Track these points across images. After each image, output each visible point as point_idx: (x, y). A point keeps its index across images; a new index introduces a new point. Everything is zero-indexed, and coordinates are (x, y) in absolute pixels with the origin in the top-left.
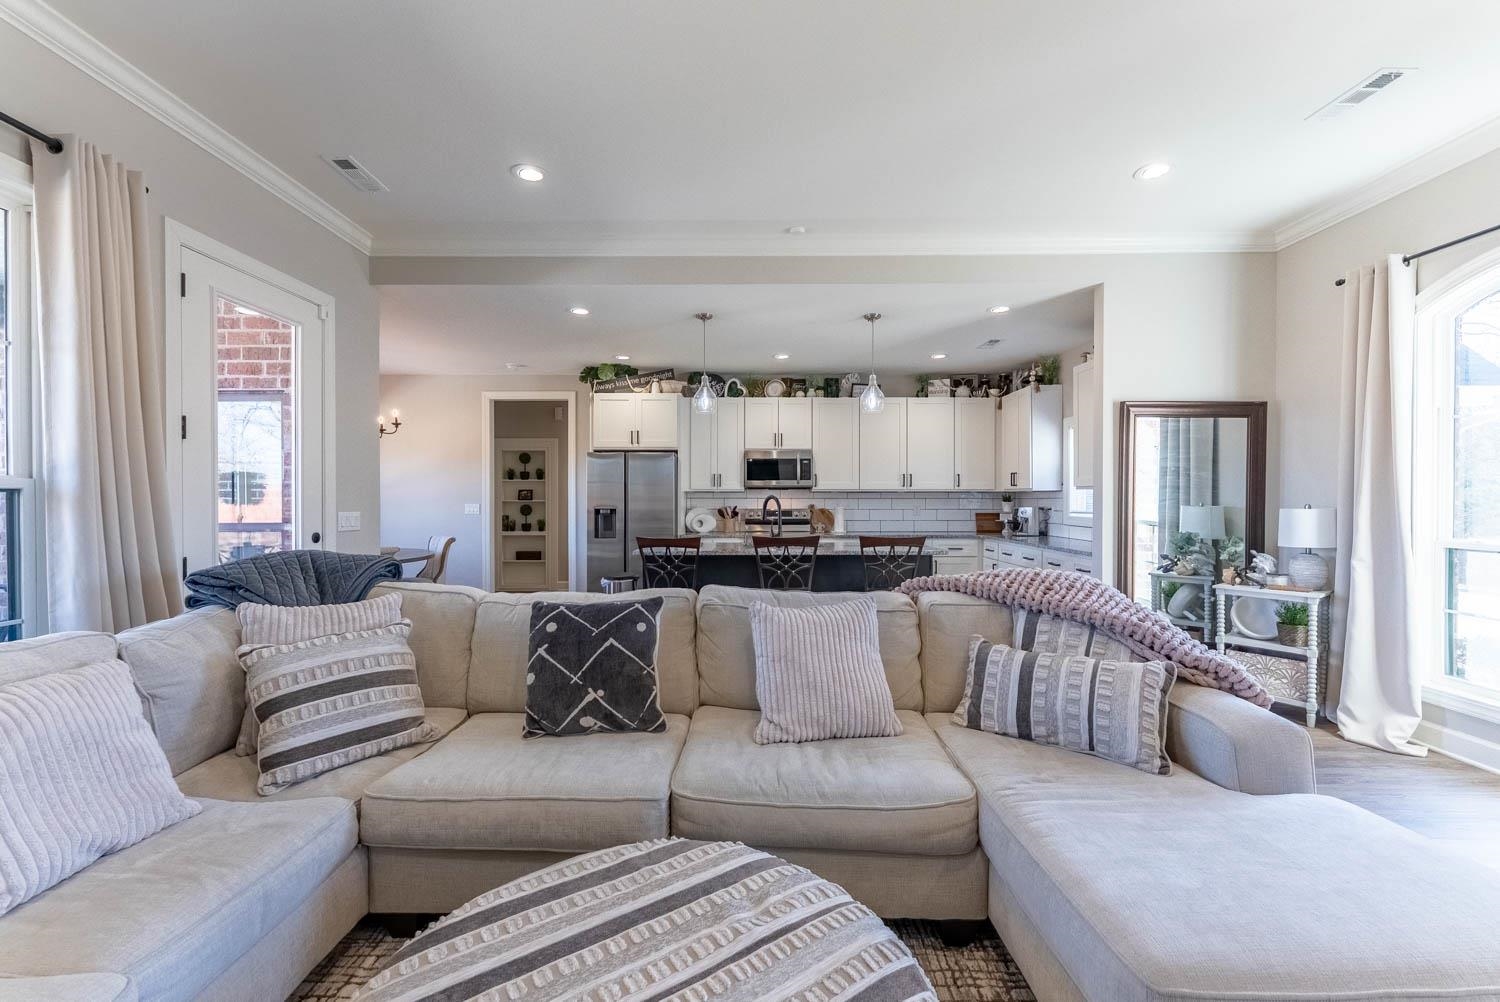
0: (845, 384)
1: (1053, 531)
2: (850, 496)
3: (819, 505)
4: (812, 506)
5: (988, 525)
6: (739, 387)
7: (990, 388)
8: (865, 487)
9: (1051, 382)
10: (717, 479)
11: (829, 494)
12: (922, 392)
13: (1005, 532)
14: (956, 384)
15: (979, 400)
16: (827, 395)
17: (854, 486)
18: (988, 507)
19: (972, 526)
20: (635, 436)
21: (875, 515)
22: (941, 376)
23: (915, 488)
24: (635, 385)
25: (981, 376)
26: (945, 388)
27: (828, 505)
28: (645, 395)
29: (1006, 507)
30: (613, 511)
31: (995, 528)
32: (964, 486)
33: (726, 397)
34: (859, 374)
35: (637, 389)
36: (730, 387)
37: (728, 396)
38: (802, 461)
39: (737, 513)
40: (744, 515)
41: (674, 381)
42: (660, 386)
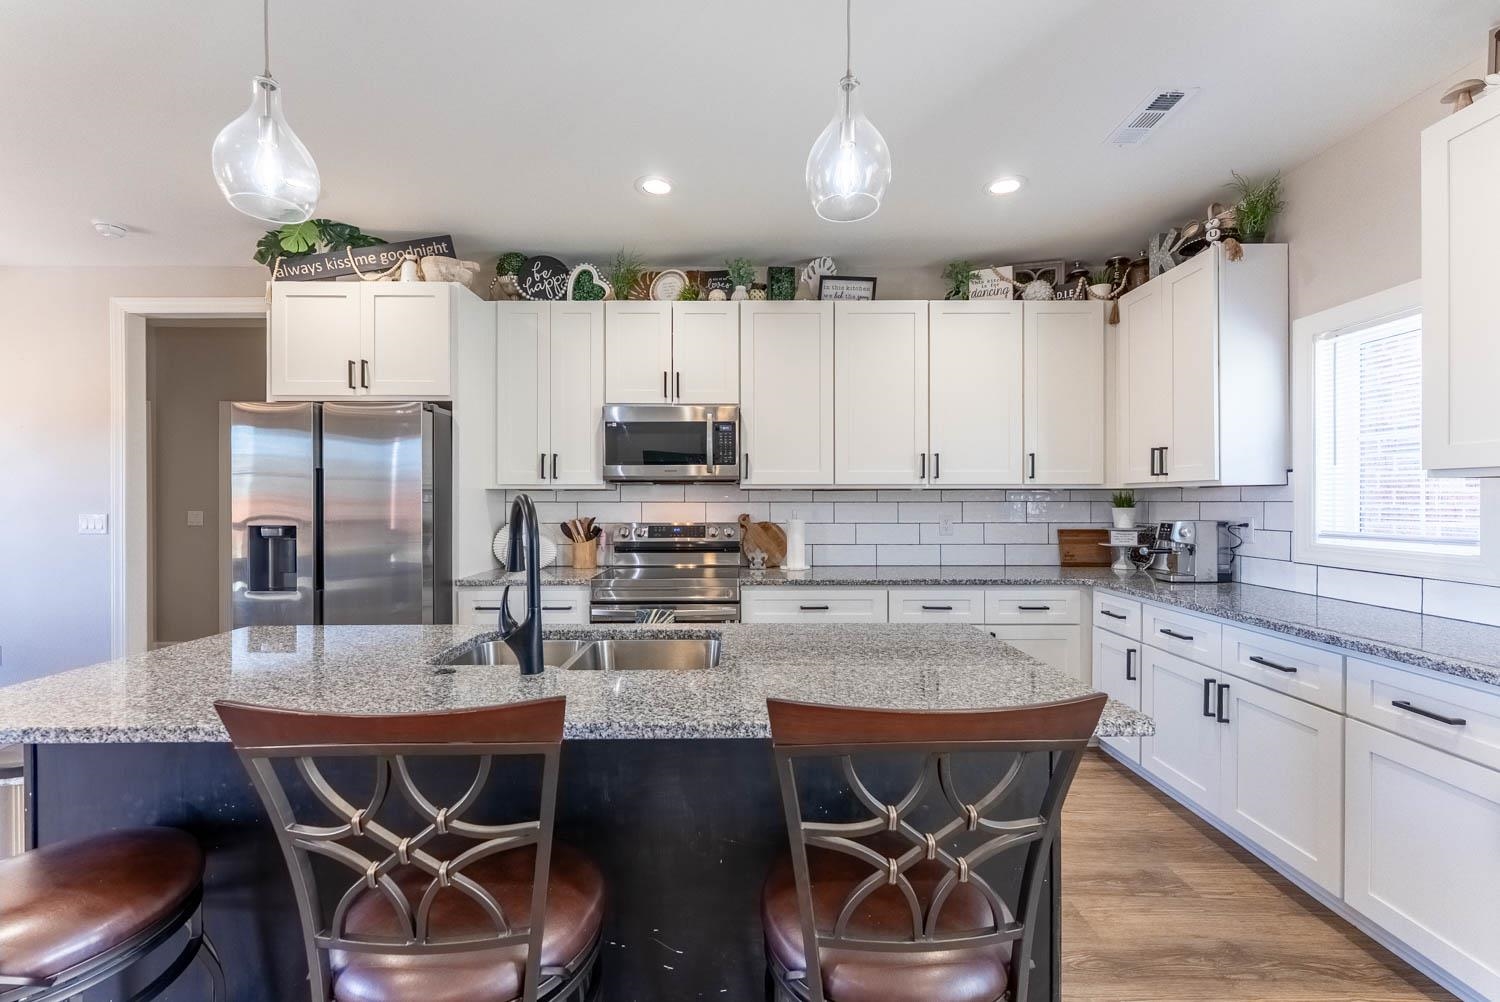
0: (805, 277)
1: (1250, 573)
2: (818, 496)
3: (758, 513)
4: (745, 517)
5: (1081, 552)
6: (596, 281)
7: (1091, 283)
8: (843, 480)
9: (1259, 237)
10: (549, 465)
11: (773, 494)
12: (958, 292)
13: (1121, 566)
14: (1024, 277)
15: (1071, 306)
16: (771, 297)
17: (826, 480)
18: (1082, 518)
19: (1052, 555)
20: (358, 371)
21: (867, 534)
22: (994, 261)
23: (945, 480)
24: (363, 269)
25: (1069, 265)
26: (1003, 285)
27: (777, 515)
29: (1123, 519)
30: (290, 531)
31: (1096, 559)
32: (1043, 478)
33: (570, 301)
34: (833, 260)
35: (368, 276)
36: (578, 281)
37: (574, 299)
38: (717, 426)
39: (598, 531)
40: (610, 536)
41: (453, 259)
42: (420, 268)
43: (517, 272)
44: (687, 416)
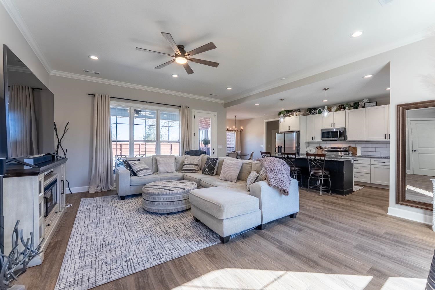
0: (361, 104)
4: (350, 146)
6: (321, 111)
8: (367, 139)
10: (314, 138)
16: (354, 108)
17: (363, 139)
20: (289, 128)
24: (290, 115)
27: (354, 146)
28: (292, 117)
30: (281, 147)
33: (317, 114)
34: (368, 99)
35: (290, 116)
36: (318, 111)
37: (318, 114)
38: (340, 132)
39: (322, 148)
40: (324, 149)
41: (300, 112)
42: (296, 114)
43: (309, 111)
44: (334, 130)
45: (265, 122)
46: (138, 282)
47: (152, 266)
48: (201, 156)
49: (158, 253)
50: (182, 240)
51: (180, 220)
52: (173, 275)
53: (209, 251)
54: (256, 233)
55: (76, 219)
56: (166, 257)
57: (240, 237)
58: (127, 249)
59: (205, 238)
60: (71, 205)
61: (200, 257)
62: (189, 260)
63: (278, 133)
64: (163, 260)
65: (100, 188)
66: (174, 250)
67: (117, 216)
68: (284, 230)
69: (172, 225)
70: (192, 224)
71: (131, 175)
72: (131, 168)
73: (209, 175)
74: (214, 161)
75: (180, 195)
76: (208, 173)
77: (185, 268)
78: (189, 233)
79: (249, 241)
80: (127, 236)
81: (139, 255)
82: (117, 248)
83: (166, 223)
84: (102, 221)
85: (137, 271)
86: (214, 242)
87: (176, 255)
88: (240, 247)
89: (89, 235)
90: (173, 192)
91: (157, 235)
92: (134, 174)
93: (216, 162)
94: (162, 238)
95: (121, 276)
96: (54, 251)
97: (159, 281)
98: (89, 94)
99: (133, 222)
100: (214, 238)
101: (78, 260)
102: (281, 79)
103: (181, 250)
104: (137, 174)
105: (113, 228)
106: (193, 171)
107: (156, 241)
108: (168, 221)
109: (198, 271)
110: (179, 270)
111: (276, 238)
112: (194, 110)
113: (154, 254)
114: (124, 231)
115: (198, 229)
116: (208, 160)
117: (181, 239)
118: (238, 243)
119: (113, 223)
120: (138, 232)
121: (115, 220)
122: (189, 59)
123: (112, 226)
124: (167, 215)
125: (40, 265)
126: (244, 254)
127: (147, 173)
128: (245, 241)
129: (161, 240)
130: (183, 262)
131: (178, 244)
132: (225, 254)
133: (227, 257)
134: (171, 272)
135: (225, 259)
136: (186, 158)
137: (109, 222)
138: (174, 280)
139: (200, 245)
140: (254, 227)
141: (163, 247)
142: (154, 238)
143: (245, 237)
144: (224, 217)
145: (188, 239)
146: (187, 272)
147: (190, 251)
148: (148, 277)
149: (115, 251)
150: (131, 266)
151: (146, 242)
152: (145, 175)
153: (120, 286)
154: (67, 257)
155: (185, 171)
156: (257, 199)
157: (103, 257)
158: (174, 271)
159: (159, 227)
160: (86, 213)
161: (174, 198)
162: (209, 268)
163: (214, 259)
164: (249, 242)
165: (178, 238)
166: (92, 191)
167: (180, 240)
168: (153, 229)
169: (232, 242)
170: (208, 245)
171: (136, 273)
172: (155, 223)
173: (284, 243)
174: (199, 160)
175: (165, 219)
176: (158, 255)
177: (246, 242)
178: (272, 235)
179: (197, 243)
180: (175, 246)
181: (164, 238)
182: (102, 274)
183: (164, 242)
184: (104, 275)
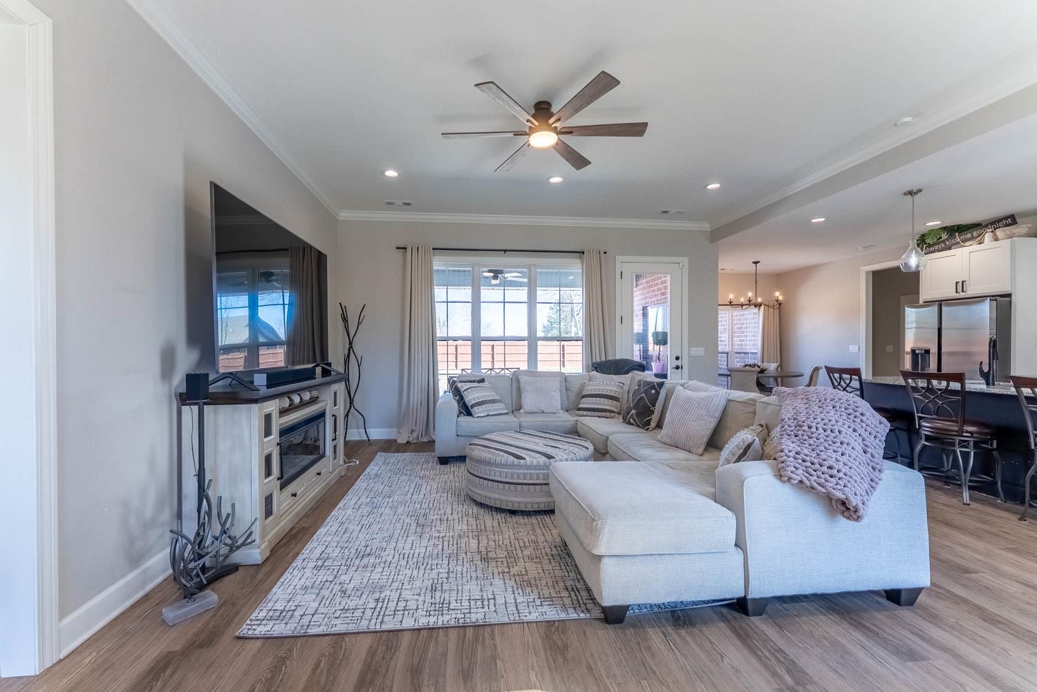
20: (960, 286)
24: (964, 241)
30: (927, 351)
35: (968, 243)
41: (1014, 226)
42: (995, 235)
45: (867, 273)
46: (374, 655)
47: (416, 626)
48: (630, 375)
49: (442, 601)
50: (510, 583)
51: (531, 532)
52: (446, 663)
53: (558, 634)
54: (724, 619)
55: (349, 492)
56: (454, 616)
57: (667, 620)
58: (393, 573)
59: (565, 594)
60: (357, 463)
61: (528, 642)
62: (497, 638)
63: (915, 303)
64: (442, 620)
65: (415, 434)
66: (479, 603)
67: (415, 497)
68: (839, 639)
69: (507, 542)
70: (554, 549)
71: (460, 413)
72: (462, 398)
73: (638, 426)
74: (653, 391)
75: (540, 471)
76: (635, 421)
77: (479, 659)
78: (533, 569)
79: (688, 638)
80: (408, 546)
81: (406, 594)
82: (377, 566)
83: (496, 534)
84: (386, 503)
85: (385, 627)
86: (582, 611)
87: (477, 616)
88: (649, 648)
89: (351, 527)
90: (522, 461)
91: (465, 556)
92: (466, 410)
93: (659, 393)
94: (469, 568)
95: (352, 628)
96: (289, 546)
97: (410, 668)
98: (397, 248)
99: (435, 517)
100: (588, 602)
101: (308, 572)
102: (895, 125)
103: (492, 608)
104: (472, 410)
105: (394, 521)
106: (604, 414)
107: (455, 571)
108: (504, 529)
109: (502, 677)
110: (464, 657)
111: (792, 657)
112: (619, 259)
113: (433, 601)
114: (408, 533)
115: (562, 564)
116: (639, 386)
117: (507, 582)
118: (651, 633)
119: (400, 510)
120: (432, 542)
121: (407, 506)
122: (563, 130)
123: (396, 517)
124: (508, 515)
125: (258, 565)
126: (654, 672)
127: (495, 410)
128: (675, 636)
129: (465, 570)
130: (484, 640)
131: (495, 590)
132: (596, 656)
133: (596, 665)
134: (445, 655)
135: (590, 669)
136: (590, 381)
137: (394, 509)
138: (441, 680)
139: (545, 608)
140: (727, 597)
141: (460, 588)
142: (453, 563)
143: (681, 623)
144: (600, 550)
145: (524, 582)
146: (478, 668)
147: (512, 618)
148: (395, 650)
149: (372, 571)
150: (379, 612)
151: (434, 567)
152: (488, 415)
153: (341, 649)
154: (298, 562)
155: (585, 413)
156: (729, 517)
157: (346, 578)
158: (451, 656)
159: (478, 540)
160: (371, 481)
161: (525, 475)
162: (533, 678)
163: (559, 657)
164: (687, 642)
165: (501, 577)
166: (402, 440)
167: (505, 583)
168: (464, 541)
169: (634, 626)
170: (563, 616)
171: (381, 632)
172: (474, 527)
173: (813, 683)
174: (621, 385)
175: (501, 523)
176: (441, 606)
177: (678, 640)
178: (780, 643)
179: (538, 602)
180: (485, 594)
181: (473, 568)
182: (326, 613)
183: (469, 578)
184: (328, 616)
